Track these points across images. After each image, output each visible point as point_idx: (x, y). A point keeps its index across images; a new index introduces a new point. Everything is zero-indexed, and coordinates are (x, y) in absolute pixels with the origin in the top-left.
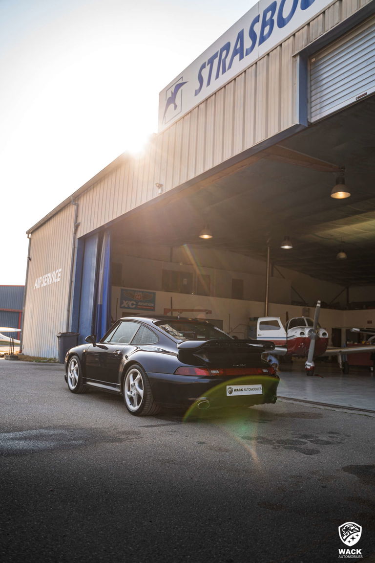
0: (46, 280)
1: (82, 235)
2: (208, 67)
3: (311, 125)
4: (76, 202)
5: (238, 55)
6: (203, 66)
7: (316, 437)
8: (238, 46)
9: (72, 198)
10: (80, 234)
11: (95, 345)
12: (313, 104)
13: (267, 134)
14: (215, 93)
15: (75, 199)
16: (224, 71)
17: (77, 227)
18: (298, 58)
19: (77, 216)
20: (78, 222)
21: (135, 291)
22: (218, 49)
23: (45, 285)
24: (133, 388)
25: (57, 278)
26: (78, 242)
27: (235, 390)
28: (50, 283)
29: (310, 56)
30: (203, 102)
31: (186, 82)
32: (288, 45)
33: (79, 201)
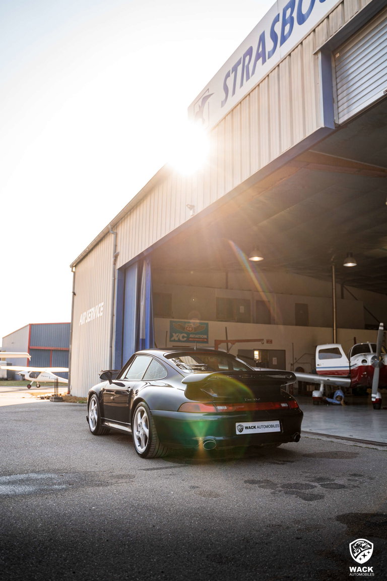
0: (90, 315)
1: (121, 266)
2: (232, 76)
3: (339, 127)
4: (115, 231)
5: (261, 59)
6: (228, 75)
7: (333, 480)
8: (261, 49)
9: (110, 227)
10: (120, 264)
11: (111, 383)
12: (340, 103)
13: (292, 141)
14: (240, 103)
15: (113, 227)
16: (248, 78)
17: (116, 257)
18: (320, 55)
19: (116, 246)
20: (117, 252)
21: (185, 322)
22: (242, 55)
23: (89, 321)
24: (141, 428)
25: (99, 313)
26: (118, 273)
27: (246, 428)
28: (94, 318)
29: (334, 52)
30: (230, 113)
31: (212, 94)
32: (309, 42)
33: (118, 229)
